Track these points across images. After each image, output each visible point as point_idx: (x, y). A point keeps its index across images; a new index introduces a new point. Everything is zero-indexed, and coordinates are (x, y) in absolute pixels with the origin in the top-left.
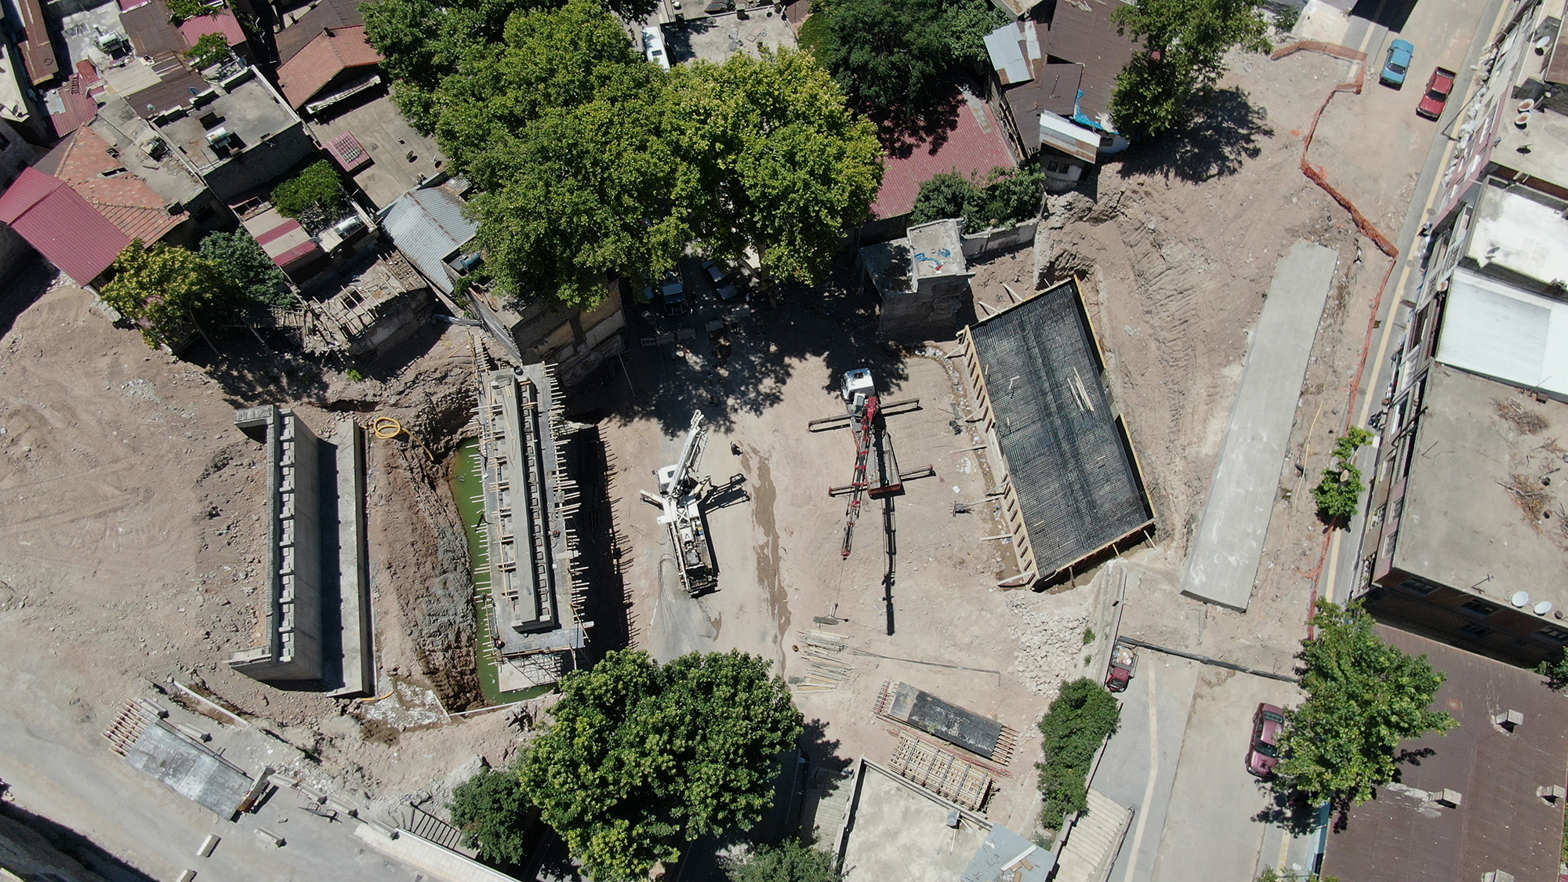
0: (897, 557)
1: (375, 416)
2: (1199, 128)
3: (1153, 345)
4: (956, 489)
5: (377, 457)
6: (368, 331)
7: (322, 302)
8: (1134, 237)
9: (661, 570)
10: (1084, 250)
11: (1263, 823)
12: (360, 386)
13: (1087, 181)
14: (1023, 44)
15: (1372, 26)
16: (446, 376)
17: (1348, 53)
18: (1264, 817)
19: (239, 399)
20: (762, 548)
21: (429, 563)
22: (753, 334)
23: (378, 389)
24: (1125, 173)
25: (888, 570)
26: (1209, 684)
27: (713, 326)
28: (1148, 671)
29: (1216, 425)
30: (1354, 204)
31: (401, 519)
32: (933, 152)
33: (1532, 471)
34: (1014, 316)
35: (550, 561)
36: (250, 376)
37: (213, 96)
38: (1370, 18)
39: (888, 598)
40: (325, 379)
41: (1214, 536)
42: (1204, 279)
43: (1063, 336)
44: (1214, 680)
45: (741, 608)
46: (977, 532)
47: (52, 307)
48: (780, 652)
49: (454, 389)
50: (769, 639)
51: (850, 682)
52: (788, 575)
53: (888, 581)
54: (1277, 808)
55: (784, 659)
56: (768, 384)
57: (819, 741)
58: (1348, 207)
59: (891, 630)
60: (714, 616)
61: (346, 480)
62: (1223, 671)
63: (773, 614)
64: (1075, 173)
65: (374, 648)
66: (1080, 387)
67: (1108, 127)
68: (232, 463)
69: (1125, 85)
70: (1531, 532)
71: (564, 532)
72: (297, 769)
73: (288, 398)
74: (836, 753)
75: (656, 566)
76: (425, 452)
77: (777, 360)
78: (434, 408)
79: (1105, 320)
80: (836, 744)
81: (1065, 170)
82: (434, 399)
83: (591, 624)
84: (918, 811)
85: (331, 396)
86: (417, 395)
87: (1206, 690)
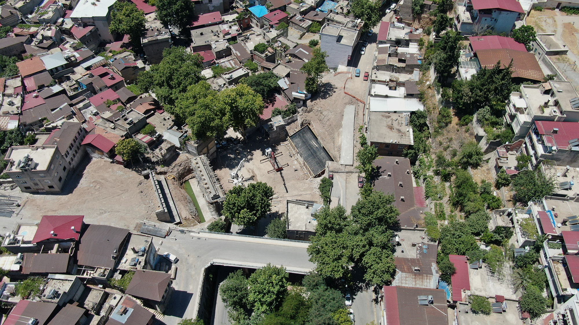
0: (285, 180)
1: (168, 175)
2: (323, 90)
3: (326, 132)
4: (294, 167)
5: (170, 182)
6: (165, 155)
7: (154, 150)
8: (317, 113)
10: (308, 118)
12: (164, 168)
13: (305, 104)
14: (285, 82)
15: (352, 67)
16: (181, 165)
17: (348, 73)
21: (186, 200)
22: (243, 149)
23: (167, 169)
24: (312, 101)
26: (348, 175)
27: (235, 149)
28: (336, 176)
29: (340, 139)
30: (356, 97)
31: (178, 192)
32: (273, 106)
33: (390, 123)
34: (297, 134)
37: (125, 115)
38: (351, 66)
39: (285, 187)
40: (156, 167)
41: (344, 155)
42: (331, 116)
43: (308, 136)
46: (300, 173)
47: (94, 163)
49: (183, 168)
51: (281, 203)
53: (284, 184)
56: (249, 157)
58: (355, 98)
59: (287, 192)
61: (165, 187)
62: (350, 173)
64: (302, 103)
66: (314, 143)
67: (306, 93)
68: (142, 183)
69: (306, 82)
70: (392, 132)
76: (178, 182)
77: (250, 152)
78: (179, 173)
79: (316, 131)
81: (300, 103)
82: (179, 170)
84: (300, 208)
85: (158, 171)
86: (176, 169)
87: (348, 177)
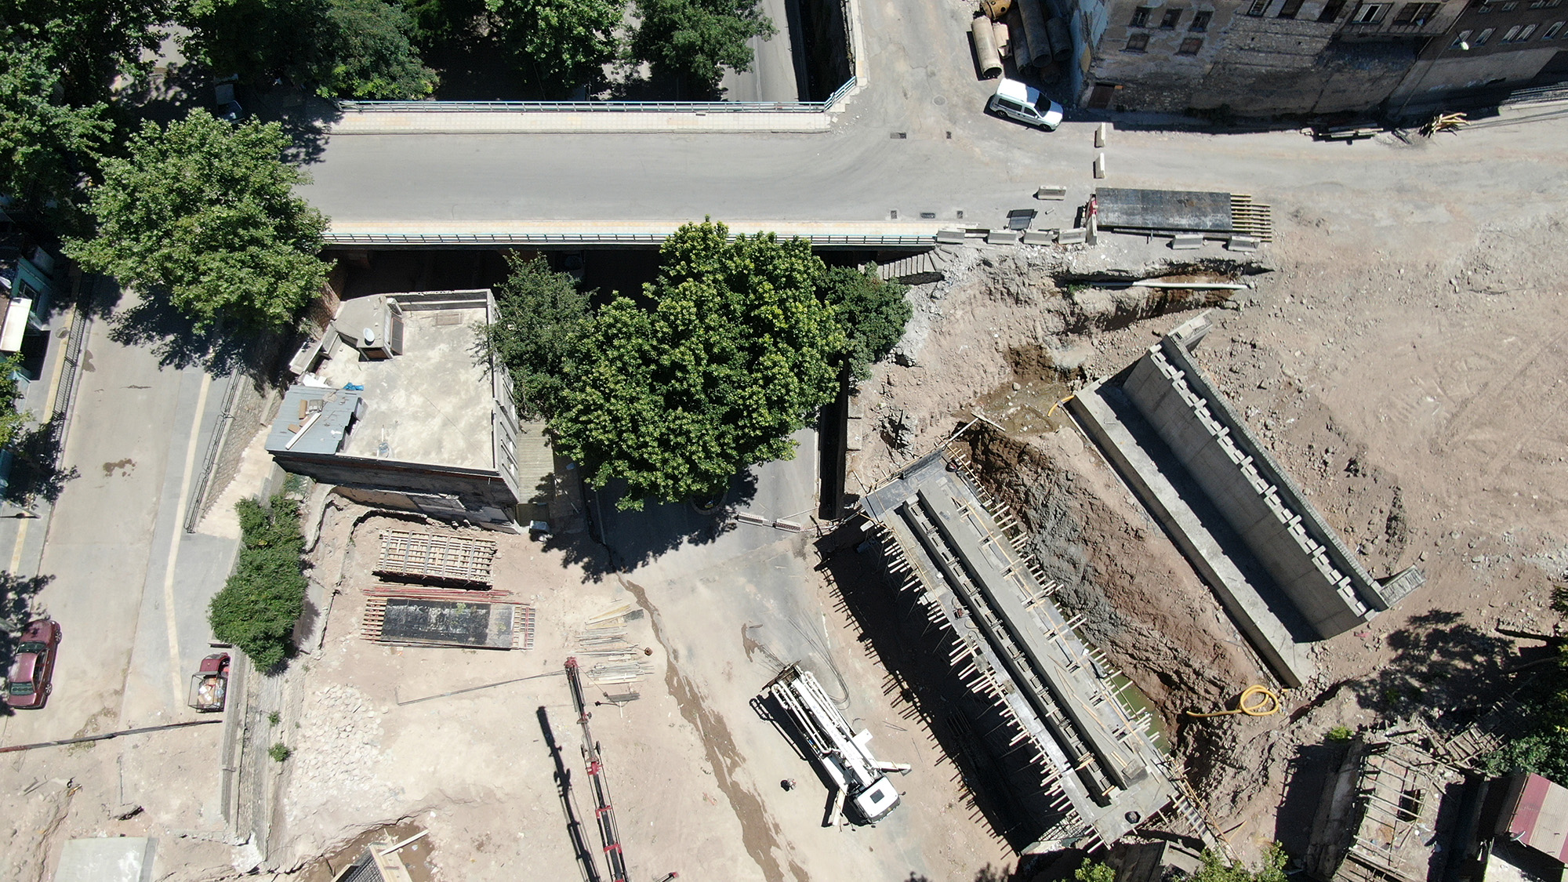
0: (564, 821)
1: (1285, 711)
5: (1243, 660)
7: (1449, 786)
9: (843, 685)
11: (41, 575)
12: (1324, 727)
16: (1233, 801)
18: (38, 583)
19: (1447, 628)
20: (735, 764)
21: (1103, 572)
23: (1301, 736)
25: (570, 797)
26: (107, 712)
31: (1163, 596)
35: (949, 580)
36: (1459, 664)
40: (1371, 712)
44: (101, 719)
45: (729, 677)
48: (665, 642)
50: (682, 652)
51: (571, 635)
52: (689, 740)
54: (25, 596)
55: (657, 636)
57: (586, 560)
60: (757, 654)
61: (1254, 604)
62: (90, 734)
63: (689, 684)
65: (1094, 447)
68: (1383, 537)
71: (952, 622)
72: (1067, 254)
73: (1395, 667)
74: (563, 554)
75: (851, 689)
76: (1200, 710)
78: (1224, 762)
80: (566, 563)
83: (864, 527)
85: (1348, 697)
86: (1251, 760)
87: (110, 703)
